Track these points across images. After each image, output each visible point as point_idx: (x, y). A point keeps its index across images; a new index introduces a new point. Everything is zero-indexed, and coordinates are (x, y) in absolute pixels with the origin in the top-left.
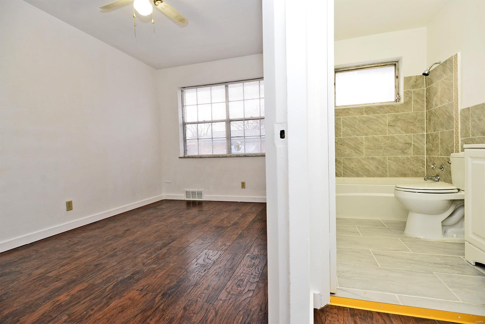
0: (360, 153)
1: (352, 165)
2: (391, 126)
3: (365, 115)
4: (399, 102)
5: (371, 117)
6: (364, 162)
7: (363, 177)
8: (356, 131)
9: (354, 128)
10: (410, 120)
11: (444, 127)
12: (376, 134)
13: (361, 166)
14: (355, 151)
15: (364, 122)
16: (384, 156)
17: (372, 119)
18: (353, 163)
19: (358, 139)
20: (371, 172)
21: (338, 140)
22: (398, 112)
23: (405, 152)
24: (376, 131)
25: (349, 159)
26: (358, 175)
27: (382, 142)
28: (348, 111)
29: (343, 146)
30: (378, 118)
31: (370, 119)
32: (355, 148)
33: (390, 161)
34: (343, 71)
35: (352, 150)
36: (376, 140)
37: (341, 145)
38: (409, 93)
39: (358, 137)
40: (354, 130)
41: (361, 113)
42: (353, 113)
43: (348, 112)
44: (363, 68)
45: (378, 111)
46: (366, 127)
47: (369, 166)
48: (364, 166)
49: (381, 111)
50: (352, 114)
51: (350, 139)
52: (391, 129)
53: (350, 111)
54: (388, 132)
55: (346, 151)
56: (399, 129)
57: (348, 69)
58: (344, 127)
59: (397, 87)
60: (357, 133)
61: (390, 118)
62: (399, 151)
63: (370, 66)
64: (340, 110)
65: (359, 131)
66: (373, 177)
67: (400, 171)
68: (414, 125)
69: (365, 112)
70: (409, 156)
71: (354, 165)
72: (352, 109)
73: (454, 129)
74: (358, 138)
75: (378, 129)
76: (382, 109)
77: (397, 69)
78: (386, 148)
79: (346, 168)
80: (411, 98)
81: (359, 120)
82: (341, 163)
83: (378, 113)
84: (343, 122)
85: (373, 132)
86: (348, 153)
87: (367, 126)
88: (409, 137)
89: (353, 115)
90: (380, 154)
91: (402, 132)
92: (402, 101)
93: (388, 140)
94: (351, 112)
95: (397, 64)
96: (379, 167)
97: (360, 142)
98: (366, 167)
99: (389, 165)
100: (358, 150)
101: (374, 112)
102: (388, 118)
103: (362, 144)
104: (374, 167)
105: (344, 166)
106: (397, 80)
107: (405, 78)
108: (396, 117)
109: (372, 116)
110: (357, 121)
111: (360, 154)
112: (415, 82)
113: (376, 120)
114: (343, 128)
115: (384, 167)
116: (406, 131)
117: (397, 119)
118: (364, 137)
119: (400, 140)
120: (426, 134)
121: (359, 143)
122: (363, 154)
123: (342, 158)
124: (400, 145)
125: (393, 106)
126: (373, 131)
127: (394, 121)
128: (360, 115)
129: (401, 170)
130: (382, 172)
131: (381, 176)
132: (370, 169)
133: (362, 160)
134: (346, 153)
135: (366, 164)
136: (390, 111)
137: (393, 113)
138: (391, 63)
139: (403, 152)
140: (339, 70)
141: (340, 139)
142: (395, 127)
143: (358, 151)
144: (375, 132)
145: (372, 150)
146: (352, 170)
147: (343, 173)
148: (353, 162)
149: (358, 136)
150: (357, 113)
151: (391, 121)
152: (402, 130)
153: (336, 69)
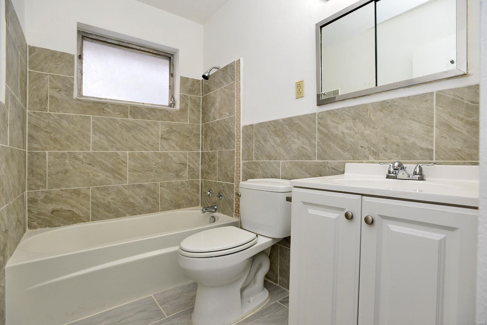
0: (122, 179)
1: (109, 199)
2: (164, 138)
3: (130, 119)
4: (173, 107)
5: (138, 123)
6: (127, 192)
7: (126, 216)
8: (116, 142)
9: (112, 137)
10: (186, 134)
11: (223, 146)
12: (146, 150)
13: (122, 199)
14: (113, 175)
15: (129, 129)
16: (155, 181)
17: (141, 126)
18: (110, 196)
19: (118, 155)
20: (137, 206)
21: (83, 156)
22: (172, 120)
23: (180, 175)
24: (145, 145)
25: (104, 189)
26: (118, 215)
27: (152, 160)
28: (103, 106)
29: (93, 167)
30: (148, 125)
31: (138, 125)
32: (113, 170)
33: (163, 188)
34: (97, 40)
35: (108, 174)
36: (145, 157)
37: (90, 164)
38: (185, 98)
39: (119, 152)
40: (113, 140)
41: (125, 115)
42: (111, 111)
43: (103, 109)
44: (129, 48)
45: (149, 116)
46: (132, 138)
47: (134, 198)
48: (127, 199)
49: (152, 116)
50: (109, 113)
51: (106, 155)
52: (164, 143)
53: (107, 108)
54: (161, 148)
55: (98, 176)
56: (173, 144)
57: (105, 40)
58: (95, 134)
59: (172, 88)
60: (118, 146)
61: (165, 127)
62: (174, 174)
63: (138, 48)
64: (89, 102)
65: (120, 142)
66: (141, 214)
67: (173, 201)
68: (190, 140)
69: (131, 114)
70: (184, 181)
71: (112, 199)
72: (110, 106)
73: (235, 150)
74: (120, 154)
75: (148, 142)
76: (153, 114)
77: (172, 66)
78: (158, 170)
79: (98, 206)
80: (187, 105)
81: (120, 125)
82: (89, 196)
83: (149, 119)
84: (94, 125)
85: (141, 147)
86: (101, 179)
87: (133, 136)
88: (184, 155)
89: (111, 116)
90: (150, 179)
91: (177, 148)
92: (178, 107)
93: (160, 158)
94: (108, 110)
95: (172, 58)
96: (149, 198)
97: (122, 161)
98: (131, 200)
99: (161, 194)
100: (119, 174)
101: (144, 117)
102: (161, 128)
103: (124, 164)
104: (141, 198)
105: (94, 201)
106: (171, 78)
107: (181, 78)
108: (171, 127)
109: (139, 121)
110: (118, 125)
111: (121, 180)
112: (192, 86)
113: (145, 128)
114: (94, 136)
115: (154, 198)
116: (182, 148)
117: (171, 131)
118: (128, 152)
119: (175, 159)
120: (201, 153)
121: (120, 161)
122: (126, 179)
123: (90, 187)
124: (174, 165)
125: (167, 111)
126: (141, 145)
127: (168, 132)
128: (123, 117)
129: (175, 200)
130: (152, 205)
131: (150, 211)
132: (136, 203)
133: (124, 189)
134: (97, 178)
135: (130, 196)
136: (163, 118)
137: (167, 121)
138: (166, 55)
139: (178, 176)
140: (90, 36)
141: (87, 154)
142: (169, 140)
143: (118, 176)
144: (143, 146)
145: (140, 174)
146: (108, 207)
147: (93, 215)
148: (109, 194)
149: (118, 150)
150: (118, 113)
151: (164, 131)
152: (177, 146)
153: (83, 32)
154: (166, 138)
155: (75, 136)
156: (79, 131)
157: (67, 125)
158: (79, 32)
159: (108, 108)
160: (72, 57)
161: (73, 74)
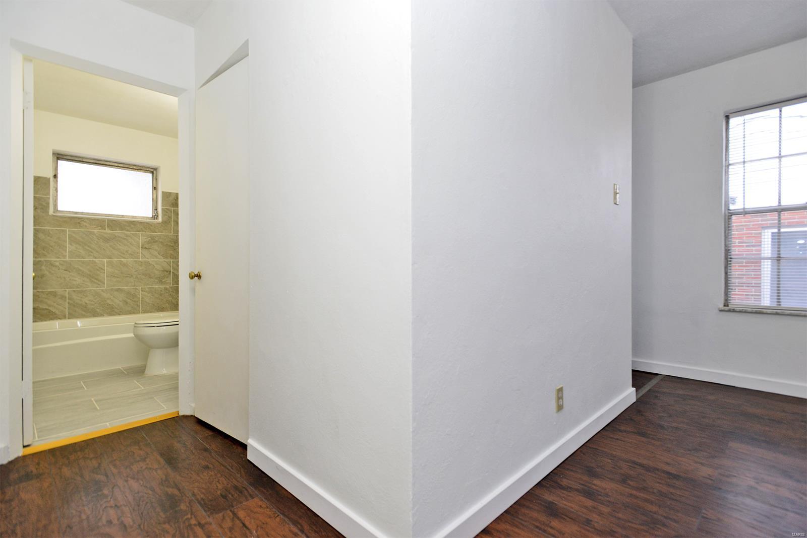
0: (99, 283)
1: (86, 300)
2: (145, 248)
3: (108, 231)
4: (156, 219)
5: (116, 234)
6: (104, 295)
7: (104, 316)
8: (93, 251)
9: (89, 246)
10: (169, 244)
12: (124, 258)
13: (100, 301)
14: (90, 279)
15: (107, 240)
16: (135, 286)
17: (120, 237)
18: (87, 298)
19: (96, 263)
20: (116, 308)
21: (60, 264)
22: (154, 231)
23: (163, 281)
24: (124, 254)
25: (81, 292)
26: (95, 314)
27: (132, 268)
28: (78, 221)
29: (70, 272)
30: (127, 236)
31: (116, 236)
32: (90, 275)
33: (142, 293)
34: (72, 160)
35: (85, 279)
36: (125, 265)
37: (67, 270)
38: (167, 211)
39: (96, 260)
40: (90, 249)
41: (102, 227)
42: (88, 224)
43: (79, 223)
44: (106, 165)
45: (128, 228)
46: (109, 247)
47: (112, 300)
48: (105, 301)
49: (132, 228)
50: (86, 226)
51: (83, 262)
52: (145, 252)
53: (83, 222)
54: (141, 257)
56: (156, 253)
57: (81, 159)
58: (71, 244)
59: (155, 201)
60: (95, 255)
61: (145, 238)
62: (156, 280)
63: (117, 165)
64: (65, 218)
65: (97, 252)
66: (119, 315)
67: (156, 305)
68: (174, 250)
69: (108, 226)
70: (168, 286)
71: (89, 300)
72: (86, 220)
75: (127, 252)
76: (133, 226)
77: (155, 179)
78: (139, 276)
79: (74, 306)
80: (170, 217)
81: (97, 236)
82: (66, 297)
83: (128, 231)
84: (70, 236)
85: (120, 256)
86: (78, 283)
87: (111, 246)
88: (167, 263)
89: (88, 229)
90: (130, 284)
91: (160, 257)
92: (160, 219)
93: (141, 266)
94: (85, 224)
95: (154, 172)
96: (129, 301)
97: (100, 268)
98: (109, 302)
99: (142, 298)
100: (97, 279)
101: (122, 229)
102: (142, 238)
103: (102, 271)
104: (120, 301)
105: (71, 302)
106: (154, 191)
107: (163, 192)
108: (152, 238)
109: (118, 232)
110: (94, 237)
111: (99, 285)
112: (175, 200)
113: (124, 239)
114: (70, 246)
115: (135, 301)
116: (165, 256)
117: (153, 241)
118: (105, 260)
119: (157, 267)
121: (98, 268)
122: (104, 284)
123: (67, 290)
124: (157, 272)
125: (147, 223)
126: (120, 254)
127: (149, 243)
128: (100, 230)
129: (158, 304)
130: (132, 307)
131: (130, 313)
132: (114, 304)
133: (102, 293)
134: (74, 282)
135: (108, 299)
136: (144, 229)
137: (149, 232)
138: (147, 169)
139: (161, 282)
140: (65, 157)
141: (64, 261)
142: (150, 250)
143: (96, 281)
144: (122, 255)
145: (118, 279)
146: (86, 307)
147: (69, 314)
148: (86, 296)
149: (96, 258)
150: (95, 226)
151: (145, 242)
152: (159, 254)
153: (58, 154)
154: (147, 247)
155: (52, 247)
156: (55, 242)
157: (44, 237)
158: (54, 154)
159: (85, 222)
160: (49, 180)
161: (49, 194)
